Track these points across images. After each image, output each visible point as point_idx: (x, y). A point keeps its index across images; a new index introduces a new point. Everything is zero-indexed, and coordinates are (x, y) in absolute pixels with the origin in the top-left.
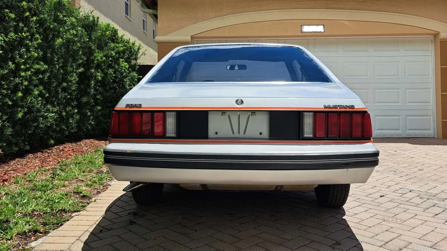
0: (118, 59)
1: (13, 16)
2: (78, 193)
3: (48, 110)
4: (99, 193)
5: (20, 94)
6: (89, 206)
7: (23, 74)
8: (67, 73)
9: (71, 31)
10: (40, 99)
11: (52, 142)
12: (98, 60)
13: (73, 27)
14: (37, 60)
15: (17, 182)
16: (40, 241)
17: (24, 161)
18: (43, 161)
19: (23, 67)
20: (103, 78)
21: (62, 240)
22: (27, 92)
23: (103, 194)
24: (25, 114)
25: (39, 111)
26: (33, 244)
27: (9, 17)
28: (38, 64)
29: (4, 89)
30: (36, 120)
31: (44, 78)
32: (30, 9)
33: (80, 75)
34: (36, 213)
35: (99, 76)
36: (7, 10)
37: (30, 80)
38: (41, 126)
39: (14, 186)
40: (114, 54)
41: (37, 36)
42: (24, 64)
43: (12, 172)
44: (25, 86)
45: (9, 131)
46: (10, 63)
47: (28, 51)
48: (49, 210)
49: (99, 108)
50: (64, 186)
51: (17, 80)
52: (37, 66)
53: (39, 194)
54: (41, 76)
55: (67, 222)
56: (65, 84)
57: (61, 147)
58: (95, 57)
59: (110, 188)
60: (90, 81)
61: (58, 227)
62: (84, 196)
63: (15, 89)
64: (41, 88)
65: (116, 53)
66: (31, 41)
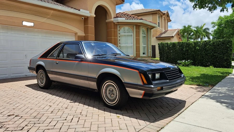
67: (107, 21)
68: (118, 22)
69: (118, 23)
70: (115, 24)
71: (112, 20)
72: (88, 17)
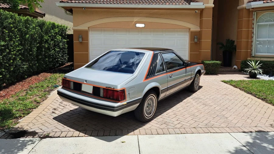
0: (56, 36)
1: (7, 31)
2: (36, 101)
3: (24, 65)
4: (44, 101)
5: (12, 61)
6: (39, 106)
7: (12, 53)
8: (31, 48)
9: (33, 30)
10: (20, 61)
11: (26, 77)
12: (46, 39)
13: (34, 28)
14: (18, 46)
15: (12, 97)
16: (22, 119)
17: (14, 86)
18: (22, 86)
19: (12, 50)
20: (48, 46)
21: (29, 119)
22: (14, 59)
23: (45, 101)
24: (14, 68)
25: (20, 65)
26: (20, 121)
27: (5, 32)
28: (19, 47)
29: (5, 60)
30: (19, 69)
31: (21, 52)
32: (14, 26)
33: (38, 47)
34: (20, 110)
35: (46, 46)
36: (5, 30)
37: (15, 55)
38: (21, 71)
39: (11, 99)
40: (53, 34)
41: (18, 36)
42: (13, 49)
43: (10, 92)
44: (14, 57)
45: (8, 76)
46: (7, 50)
47: (14, 43)
48: (25, 108)
49: (47, 59)
50: (30, 98)
51: (10, 56)
52: (18, 48)
53: (21, 102)
54: (20, 52)
55: (31, 113)
56: (31, 53)
57: (30, 78)
58: (44, 39)
59: (48, 98)
60: (42, 49)
61: (28, 115)
62: (38, 102)
63: (10, 59)
64: (20, 56)
65: (54, 34)
66: (15, 39)
67: (239, 8)
68: (253, 8)
69: (253, 10)
70: (250, 10)
71: (244, 6)
72: (203, 9)
